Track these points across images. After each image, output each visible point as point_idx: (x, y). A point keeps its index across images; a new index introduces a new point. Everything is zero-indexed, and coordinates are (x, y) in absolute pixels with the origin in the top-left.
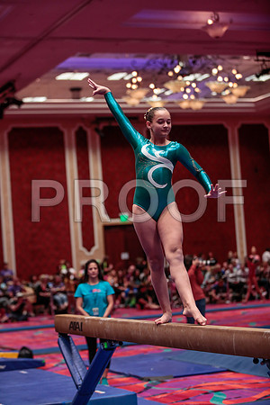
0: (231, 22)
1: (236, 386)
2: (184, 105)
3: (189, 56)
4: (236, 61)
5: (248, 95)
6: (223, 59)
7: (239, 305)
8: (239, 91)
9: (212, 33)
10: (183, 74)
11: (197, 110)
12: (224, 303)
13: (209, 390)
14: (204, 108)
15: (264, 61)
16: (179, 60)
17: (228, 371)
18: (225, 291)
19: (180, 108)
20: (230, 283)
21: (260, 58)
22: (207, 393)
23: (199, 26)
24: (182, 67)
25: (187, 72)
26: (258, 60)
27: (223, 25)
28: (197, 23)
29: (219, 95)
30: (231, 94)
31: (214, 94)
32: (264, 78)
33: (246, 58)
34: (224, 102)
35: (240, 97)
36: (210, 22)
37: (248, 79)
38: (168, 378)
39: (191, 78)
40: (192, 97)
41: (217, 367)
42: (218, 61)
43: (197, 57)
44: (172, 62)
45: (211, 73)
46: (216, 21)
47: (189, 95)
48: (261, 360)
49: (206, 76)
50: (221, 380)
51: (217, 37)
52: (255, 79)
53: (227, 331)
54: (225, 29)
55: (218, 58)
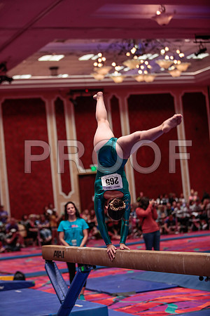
0: (175, 13)
1: (185, 298)
2: (139, 79)
3: (142, 40)
4: (179, 44)
5: (189, 69)
6: (169, 42)
7: (186, 235)
8: (182, 67)
9: (160, 22)
10: (138, 54)
11: (150, 82)
12: (174, 234)
13: (164, 303)
14: (154, 81)
15: (201, 42)
16: (135, 43)
17: (179, 287)
18: (174, 224)
19: (136, 81)
20: (178, 218)
21: (198, 40)
22: (162, 305)
23: (150, 17)
24: (137, 49)
25: (141, 53)
26: (196, 42)
27: (168, 15)
28: (148, 14)
29: (166, 70)
30: (176, 69)
31: (162, 69)
32: (201, 56)
33: (187, 40)
34: (171, 76)
35: (183, 72)
36: (158, 13)
37: (189, 57)
38: (131, 293)
39: (144, 57)
40: (146, 72)
41: (170, 284)
42: (166, 44)
43: (149, 40)
44: (129, 45)
45: (159, 53)
46: (163, 12)
47: (143, 71)
48: (205, 278)
49: (156, 55)
50: (173, 294)
51: (164, 25)
52: (195, 57)
53: (178, 255)
54: (170, 18)
55: (165, 41)
